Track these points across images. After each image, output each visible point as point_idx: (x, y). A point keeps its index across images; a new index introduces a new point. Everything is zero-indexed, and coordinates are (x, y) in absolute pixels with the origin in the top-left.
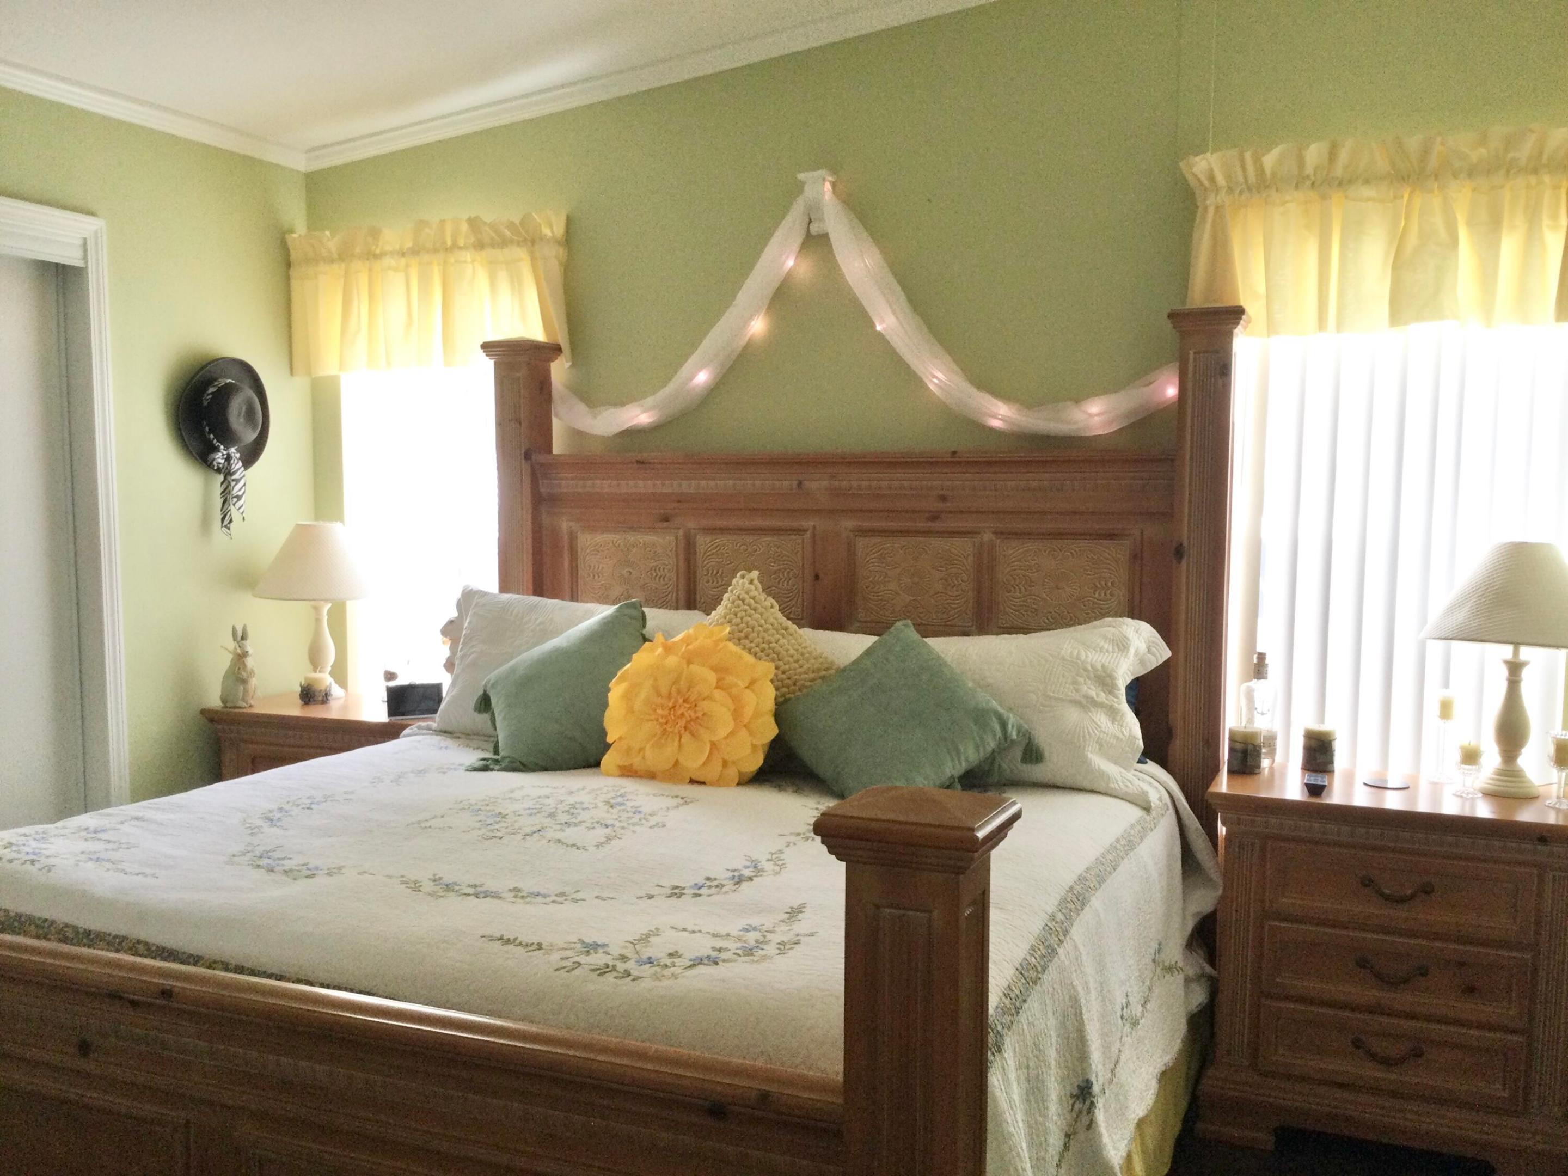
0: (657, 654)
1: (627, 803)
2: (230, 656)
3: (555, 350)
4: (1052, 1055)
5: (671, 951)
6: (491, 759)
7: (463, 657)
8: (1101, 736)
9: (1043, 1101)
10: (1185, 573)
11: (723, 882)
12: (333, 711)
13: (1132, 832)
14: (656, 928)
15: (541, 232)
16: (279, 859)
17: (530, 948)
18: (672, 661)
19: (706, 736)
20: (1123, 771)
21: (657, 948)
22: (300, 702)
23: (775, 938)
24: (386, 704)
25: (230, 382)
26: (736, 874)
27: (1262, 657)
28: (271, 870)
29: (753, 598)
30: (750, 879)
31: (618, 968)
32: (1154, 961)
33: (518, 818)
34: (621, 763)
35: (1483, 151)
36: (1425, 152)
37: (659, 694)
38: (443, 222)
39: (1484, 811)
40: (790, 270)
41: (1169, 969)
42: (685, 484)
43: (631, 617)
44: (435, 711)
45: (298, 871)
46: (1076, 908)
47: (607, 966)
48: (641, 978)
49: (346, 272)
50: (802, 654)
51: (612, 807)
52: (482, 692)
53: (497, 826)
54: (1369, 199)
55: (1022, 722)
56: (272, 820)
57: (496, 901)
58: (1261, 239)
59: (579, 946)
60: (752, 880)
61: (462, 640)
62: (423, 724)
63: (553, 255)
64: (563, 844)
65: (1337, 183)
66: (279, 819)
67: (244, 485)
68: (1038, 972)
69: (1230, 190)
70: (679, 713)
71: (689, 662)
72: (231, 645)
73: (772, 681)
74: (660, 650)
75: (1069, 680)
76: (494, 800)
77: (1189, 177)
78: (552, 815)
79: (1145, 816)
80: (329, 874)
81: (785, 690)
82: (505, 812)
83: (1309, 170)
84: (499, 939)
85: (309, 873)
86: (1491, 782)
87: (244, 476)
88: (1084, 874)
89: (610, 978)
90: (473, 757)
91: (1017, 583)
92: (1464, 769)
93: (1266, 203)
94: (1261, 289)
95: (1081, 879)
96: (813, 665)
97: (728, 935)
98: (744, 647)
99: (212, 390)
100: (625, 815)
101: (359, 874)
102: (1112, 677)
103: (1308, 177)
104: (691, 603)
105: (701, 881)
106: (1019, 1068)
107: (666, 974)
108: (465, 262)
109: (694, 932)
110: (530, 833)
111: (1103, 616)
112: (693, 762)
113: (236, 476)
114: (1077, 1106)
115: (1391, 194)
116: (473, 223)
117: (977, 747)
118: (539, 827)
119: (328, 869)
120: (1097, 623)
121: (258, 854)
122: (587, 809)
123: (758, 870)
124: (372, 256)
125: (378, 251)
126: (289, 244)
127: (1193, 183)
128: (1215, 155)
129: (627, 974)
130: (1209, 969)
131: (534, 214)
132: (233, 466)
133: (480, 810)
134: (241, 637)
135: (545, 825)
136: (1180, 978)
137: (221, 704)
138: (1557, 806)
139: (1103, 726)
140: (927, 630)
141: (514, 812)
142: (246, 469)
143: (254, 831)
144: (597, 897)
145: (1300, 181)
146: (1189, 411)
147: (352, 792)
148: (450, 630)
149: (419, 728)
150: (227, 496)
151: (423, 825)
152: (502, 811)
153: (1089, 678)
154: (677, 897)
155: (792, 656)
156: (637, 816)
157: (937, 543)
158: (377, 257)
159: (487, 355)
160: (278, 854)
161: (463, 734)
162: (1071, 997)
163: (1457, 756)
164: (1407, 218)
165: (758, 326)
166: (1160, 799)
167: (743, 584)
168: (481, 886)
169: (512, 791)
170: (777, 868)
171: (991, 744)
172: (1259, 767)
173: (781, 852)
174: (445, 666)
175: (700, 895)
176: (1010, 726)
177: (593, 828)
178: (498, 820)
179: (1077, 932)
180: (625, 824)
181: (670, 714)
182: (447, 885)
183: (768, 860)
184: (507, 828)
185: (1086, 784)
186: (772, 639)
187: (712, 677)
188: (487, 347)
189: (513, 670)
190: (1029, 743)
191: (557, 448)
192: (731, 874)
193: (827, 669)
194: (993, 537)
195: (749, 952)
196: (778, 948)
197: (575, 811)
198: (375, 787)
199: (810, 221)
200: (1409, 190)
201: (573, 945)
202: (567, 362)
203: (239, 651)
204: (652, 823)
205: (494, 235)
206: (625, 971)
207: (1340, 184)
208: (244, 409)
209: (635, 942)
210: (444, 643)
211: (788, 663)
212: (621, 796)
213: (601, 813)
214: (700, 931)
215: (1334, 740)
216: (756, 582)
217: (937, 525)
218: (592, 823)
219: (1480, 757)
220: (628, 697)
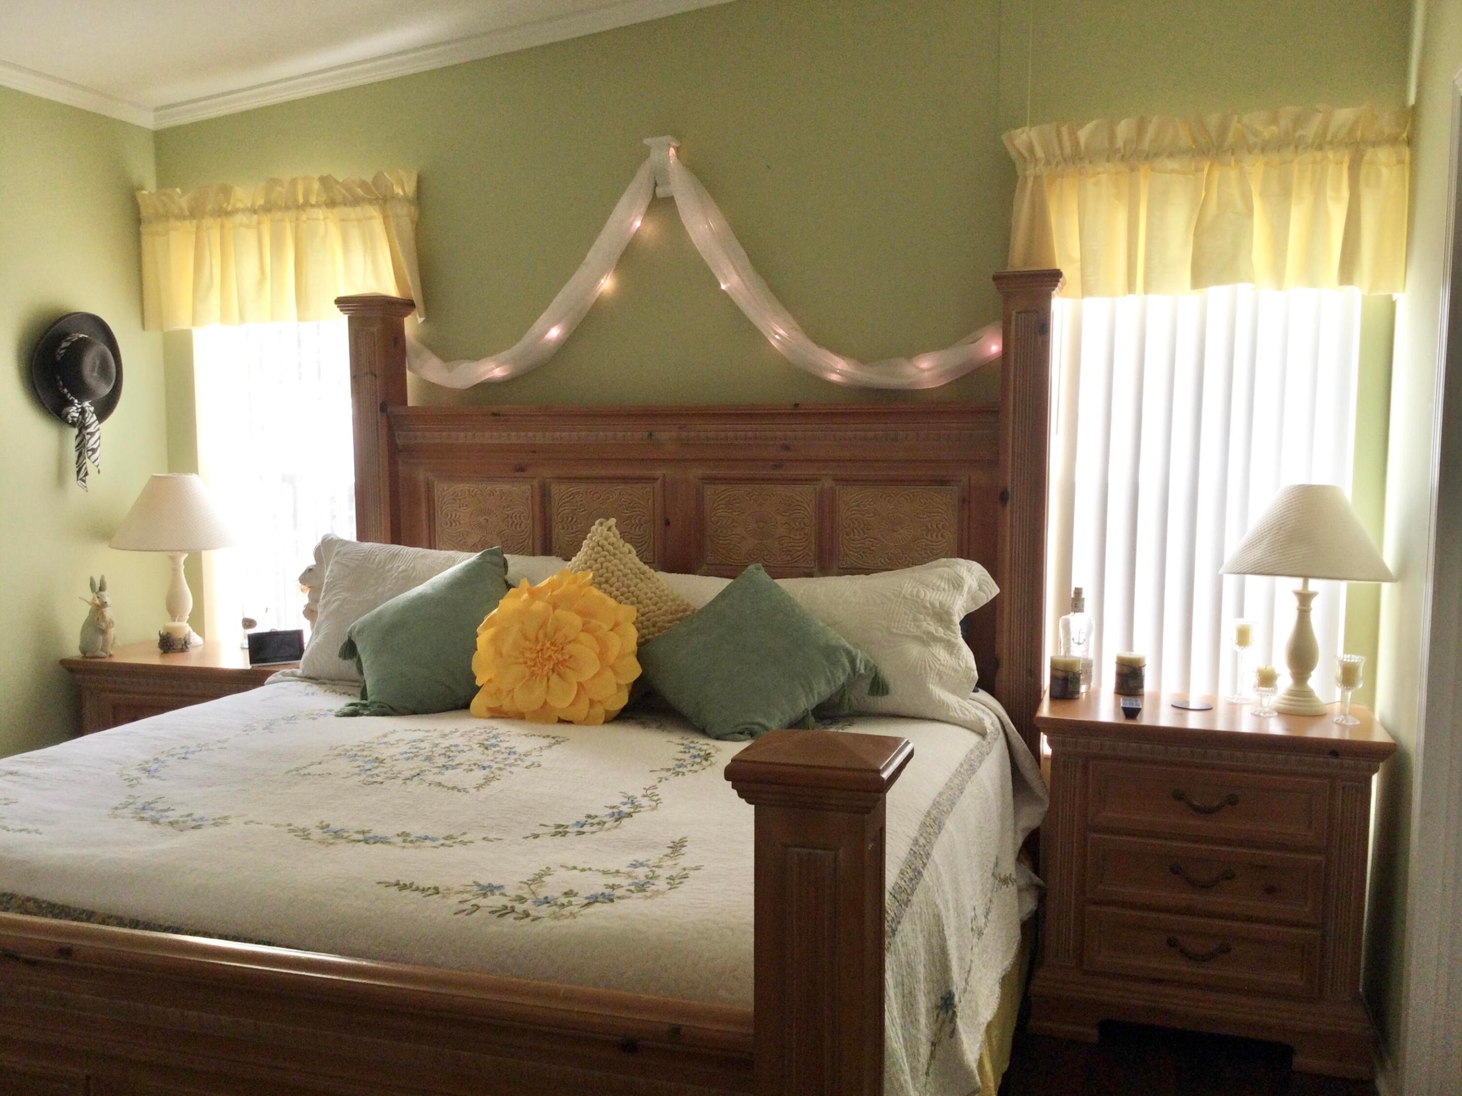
0: (522, 599)
1: (501, 744)
2: (89, 607)
3: (408, 305)
4: (921, 971)
5: (566, 890)
6: (360, 704)
7: (325, 605)
8: (941, 669)
9: (915, 1015)
10: (1010, 518)
11: (605, 819)
12: (191, 660)
13: (973, 757)
14: (547, 868)
15: (393, 190)
16: (162, 811)
17: (429, 893)
18: (538, 605)
19: (573, 678)
20: (960, 699)
21: (552, 888)
22: (159, 650)
23: (664, 873)
24: (247, 652)
25: (83, 337)
26: (615, 810)
27: (1078, 592)
28: (156, 822)
29: (612, 544)
30: (630, 815)
31: (516, 910)
32: (993, 874)
33: (395, 762)
34: (491, 706)
35: (1274, 128)
36: (1223, 129)
37: (526, 638)
38: (294, 182)
39: (1276, 728)
40: (638, 229)
41: (1005, 881)
42: (539, 434)
43: (496, 565)
44: (299, 657)
45: (183, 822)
46: (935, 832)
47: (506, 908)
48: (540, 918)
49: (198, 228)
50: (660, 597)
51: (487, 748)
52: (346, 639)
53: (376, 771)
54: (1173, 171)
55: (869, 658)
56: (149, 771)
57: (384, 846)
58: (1075, 207)
59: (475, 888)
60: (632, 816)
61: (324, 589)
62: (288, 671)
63: (405, 214)
64: (444, 786)
65: (1145, 155)
66: (156, 770)
67: (99, 438)
68: (908, 894)
69: (1048, 163)
70: (546, 656)
71: (555, 607)
72: (90, 596)
73: (634, 623)
74: (525, 596)
75: (910, 618)
76: (370, 745)
77: (1009, 148)
78: (429, 759)
79: (982, 741)
80: (216, 824)
81: (646, 631)
82: (382, 757)
83: (1120, 143)
84: (395, 885)
85: (194, 824)
86: (1285, 702)
87: (98, 429)
88: (938, 799)
89: (509, 919)
90: (341, 702)
91: (856, 526)
92: (1262, 691)
93: (1081, 174)
94: (1076, 254)
95: (936, 804)
96: (670, 606)
97: (618, 872)
98: (605, 591)
99: (65, 345)
100: (500, 757)
101: (245, 823)
102: (949, 614)
103: (1119, 149)
104: (547, 550)
105: (583, 819)
106: (896, 986)
107: (564, 913)
108: (317, 219)
109: (583, 870)
110: (410, 777)
111: (935, 557)
112: (562, 702)
113: (90, 430)
114: (941, 1016)
115: (1193, 168)
116: (325, 181)
117: (828, 682)
118: (417, 771)
119: (213, 820)
120: (934, 563)
121: (141, 806)
122: (463, 751)
123: (637, 807)
124: (222, 213)
125: (229, 208)
126: (140, 201)
127: (1013, 154)
128: (1033, 129)
129: (526, 914)
130: (1036, 879)
131: (386, 174)
132: (88, 420)
133: (356, 755)
134: (98, 588)
135: (424, 769)
136: (1012, 889)
137: (82, 655)
138: (1344, 722)
139: (942, 659)
140: (776, 574)
141: (391, 757)
142: (100, 423)
143: (132, 782)
144: (484, 839)
145: (1111, 153)
146: (1012, 364)
147: (226, 741)
148: (309, 578)
149: (284, 674)
150: (81, 447)
151: (302, 772)
152: (379, 756)
153: (928, 615)
154: (562, 836)
155: (650, 599)
156: (513, 757)
157: (780, 489)
158: (228, 214)
159: (341, 310)
160: (160, 806)
161: (329, 680)
162: (934, 915)
163: (1254, 679)
164: (1207, 190)
165: (607, 284)
166: (992, 724)
167: (602, 531)
168: (369, 831)
169: (385, 736)
170: (654, 804)
171: (842, 679)
172: (1078, 692)
173: (655, 787)
174: (304, 613)
175: (583, 833)
176: (858, 661)
177: (471, 770)
178: (376, 764)
179: (937, 854)
180: (501, 766)
181: (538, 657)
182: (335, 832)
183: (644, 796)
184: (385, 773)
185: (929, 714)
186: (632, 584)
187: (578, 621)
188: (343, 303)
189: (379, 616)
190: (876, 675)
191: (411, 402)
192: (610, 811)
193: (684, 611)
194: (833, 483)
195: (641, 888)
196: (668, 883)
197: (451, 754)
198: (247, 734)
199: (656, 185)
200: (1208, 163)
201: (469, 888)
202: (420, 316)
203: (97, 602)
204: (528, 763)
205: (344, 192)
206: (524, 911)
207: (1147, 157)
208: (98, 362)
209: (530, 882)
210: (302, 590)
211: (648, 606)
212: (495, 737)
213: (477, 755)
214: (590, 869)
215: (1144, 666)
216: (614, 528)
217: (777, 473)
218: (470, 765)
219: (1276, 680)
220: (495, 640)
